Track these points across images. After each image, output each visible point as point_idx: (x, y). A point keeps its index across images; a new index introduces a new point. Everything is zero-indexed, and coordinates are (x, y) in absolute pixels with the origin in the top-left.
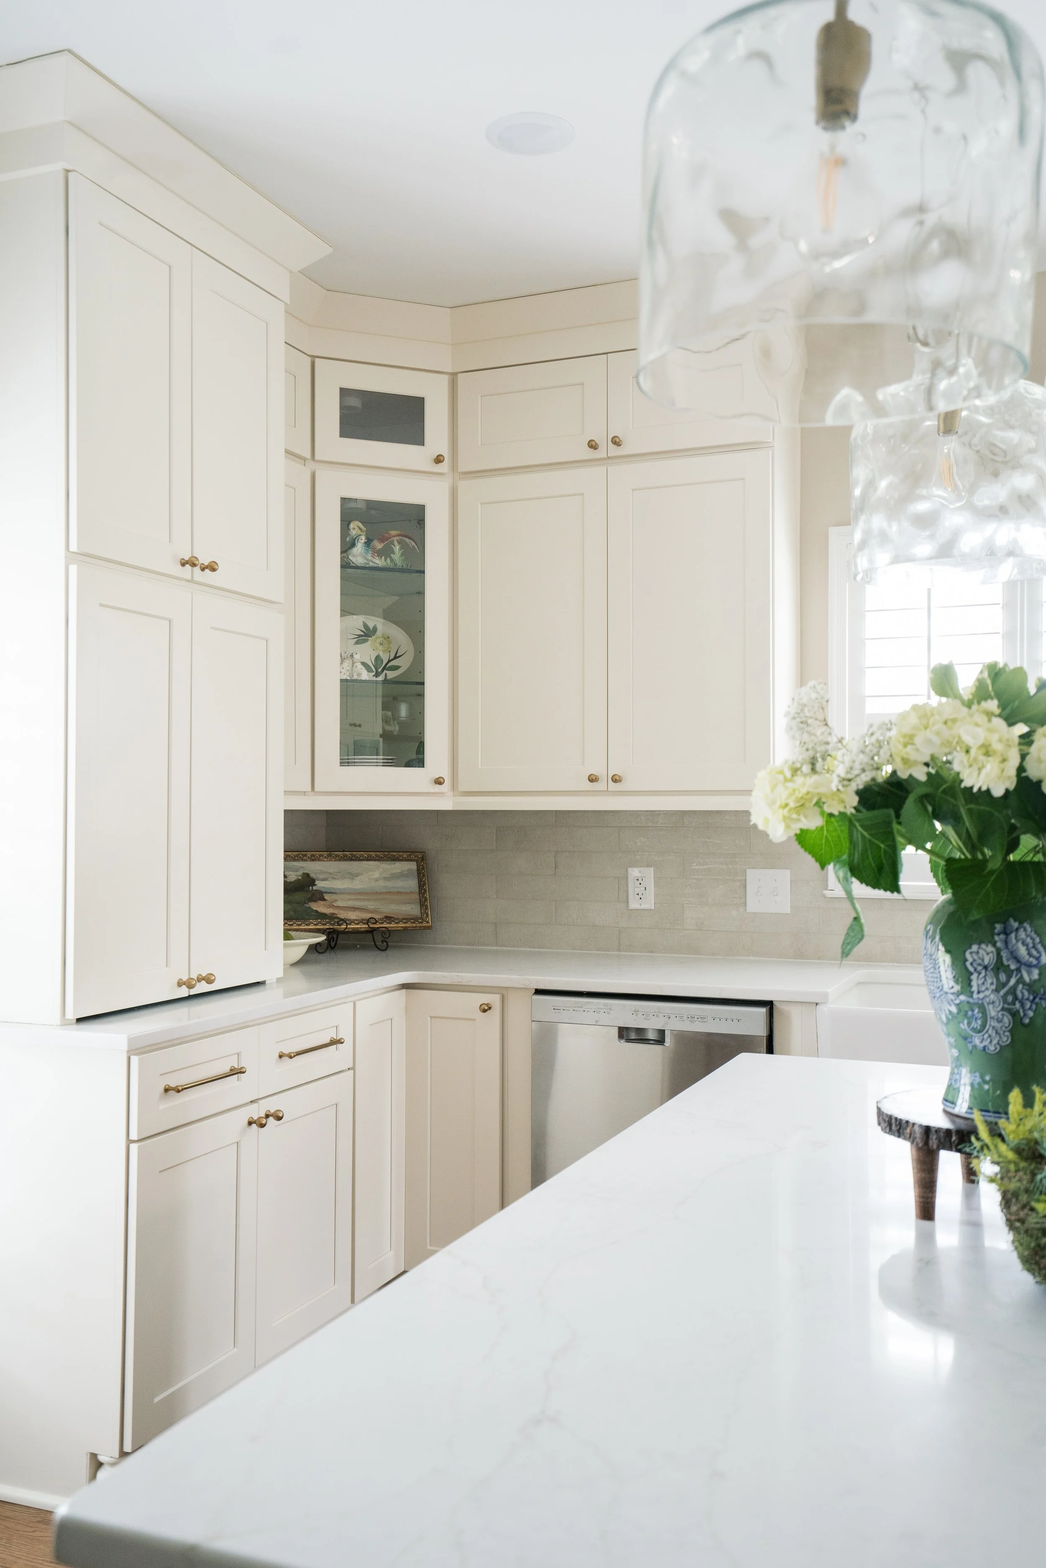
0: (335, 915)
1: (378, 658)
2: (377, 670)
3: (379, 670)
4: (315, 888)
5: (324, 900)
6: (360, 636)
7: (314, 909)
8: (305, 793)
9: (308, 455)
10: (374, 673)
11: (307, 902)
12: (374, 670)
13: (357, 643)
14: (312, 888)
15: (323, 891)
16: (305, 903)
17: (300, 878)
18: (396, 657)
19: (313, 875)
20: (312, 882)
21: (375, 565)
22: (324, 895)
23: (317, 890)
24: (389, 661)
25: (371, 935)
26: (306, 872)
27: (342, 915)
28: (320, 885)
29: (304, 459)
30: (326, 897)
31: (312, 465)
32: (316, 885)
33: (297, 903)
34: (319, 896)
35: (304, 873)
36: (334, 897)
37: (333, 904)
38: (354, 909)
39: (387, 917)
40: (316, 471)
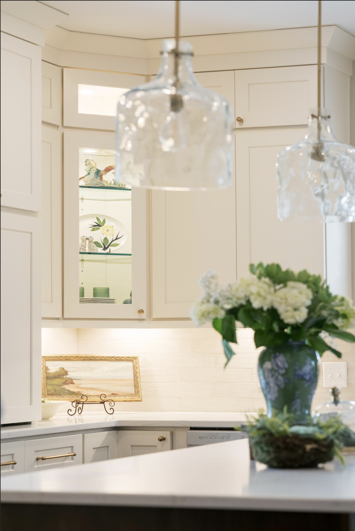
0: (80, 393)
1: (106, 239)
2: (105, 246)
3: (106, 246)
4: (67, 376)
5: (73, 384)
6: (95, 226)
7: (67, 389)
8: (58, 319)
9: (59, 123)
10: (103, 248)
11: (62, 385)
12: (103, 246)
13: (93, 230)
14: (66, 377)
15: (73, 378)
16: (61, 385)
17: (58, 370)
18: (117, 239)
19: (66, 369)
20: (66, 373)
21: (102, 185)
22: (73, 380)
23: (69, 378)
24: (112, 241)
25: (103, 404)
26: (62, 367)
27: (85, 392)
28: (70, 375)
29: (58, 127)
30: (75, 382)
31: (61, 130)
32: (68, 375)
33: (56, 385)
34: (71, 382)
35: (60, 368)
36: (79, 382)
37: (79, 386)
38: (92, 389)
39: (113, 394)
40: (65, 132)
